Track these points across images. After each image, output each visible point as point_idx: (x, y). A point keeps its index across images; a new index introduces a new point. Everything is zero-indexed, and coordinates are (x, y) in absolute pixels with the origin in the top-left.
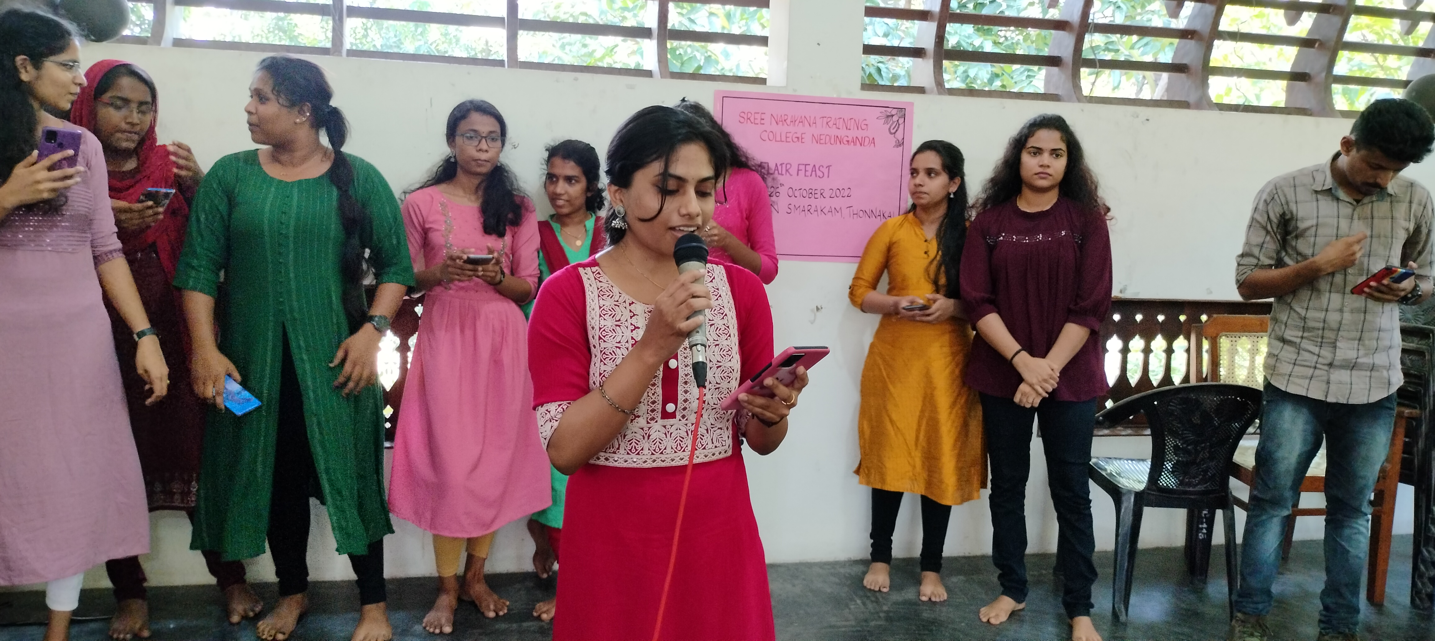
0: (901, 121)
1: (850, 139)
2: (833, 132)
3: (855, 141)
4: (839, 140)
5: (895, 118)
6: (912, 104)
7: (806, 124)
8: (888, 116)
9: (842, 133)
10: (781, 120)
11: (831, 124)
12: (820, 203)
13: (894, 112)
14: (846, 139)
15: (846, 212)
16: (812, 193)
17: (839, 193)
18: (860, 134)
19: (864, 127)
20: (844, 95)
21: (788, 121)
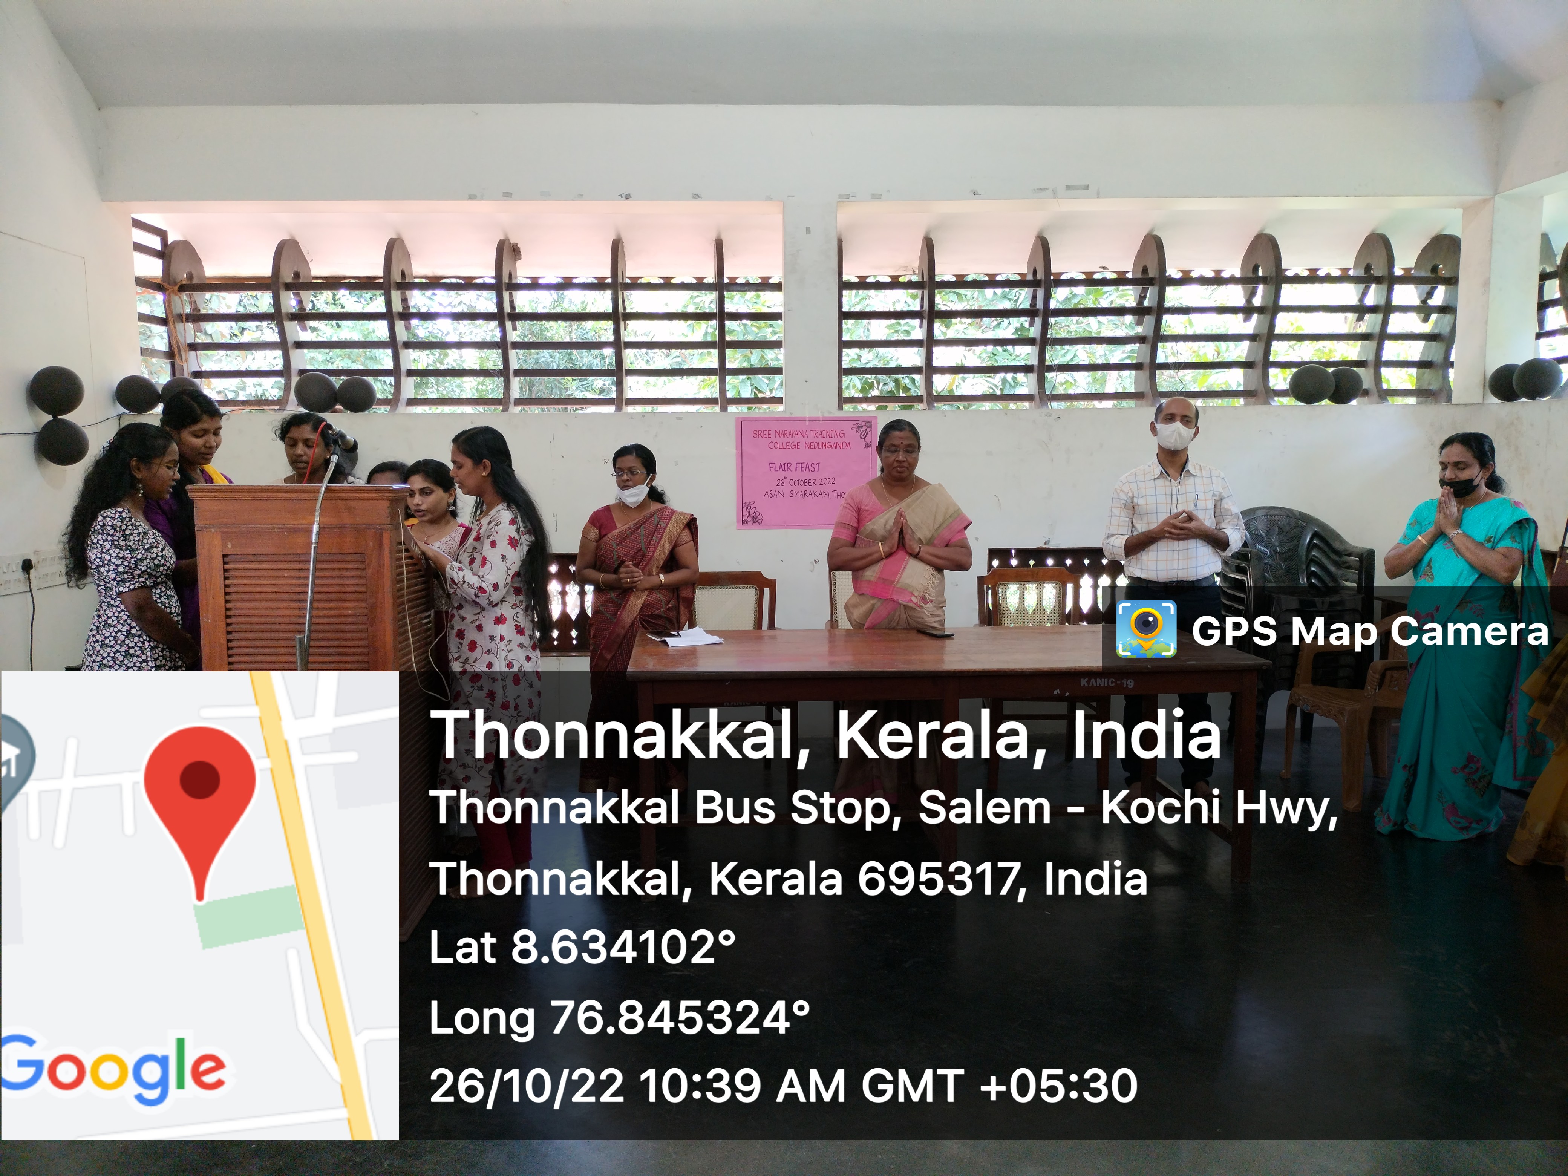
0: (869, 430)
1: (832, 444)
3: (835, 445)
4: (824, 445)
5: (864, 428)
6: (876, 417)
7: (800, 435)
8: (859, 427)
9: (826, 440)
10: (783, 434)
11: (818, 435)
12: (813, 488)
13: (863, 424)
15: (832, 494)
16: (806, 482)
17: (825, 481)
18: (840, 440)
19: (842, 435)
20: (826, 415)
21: (788, 435)
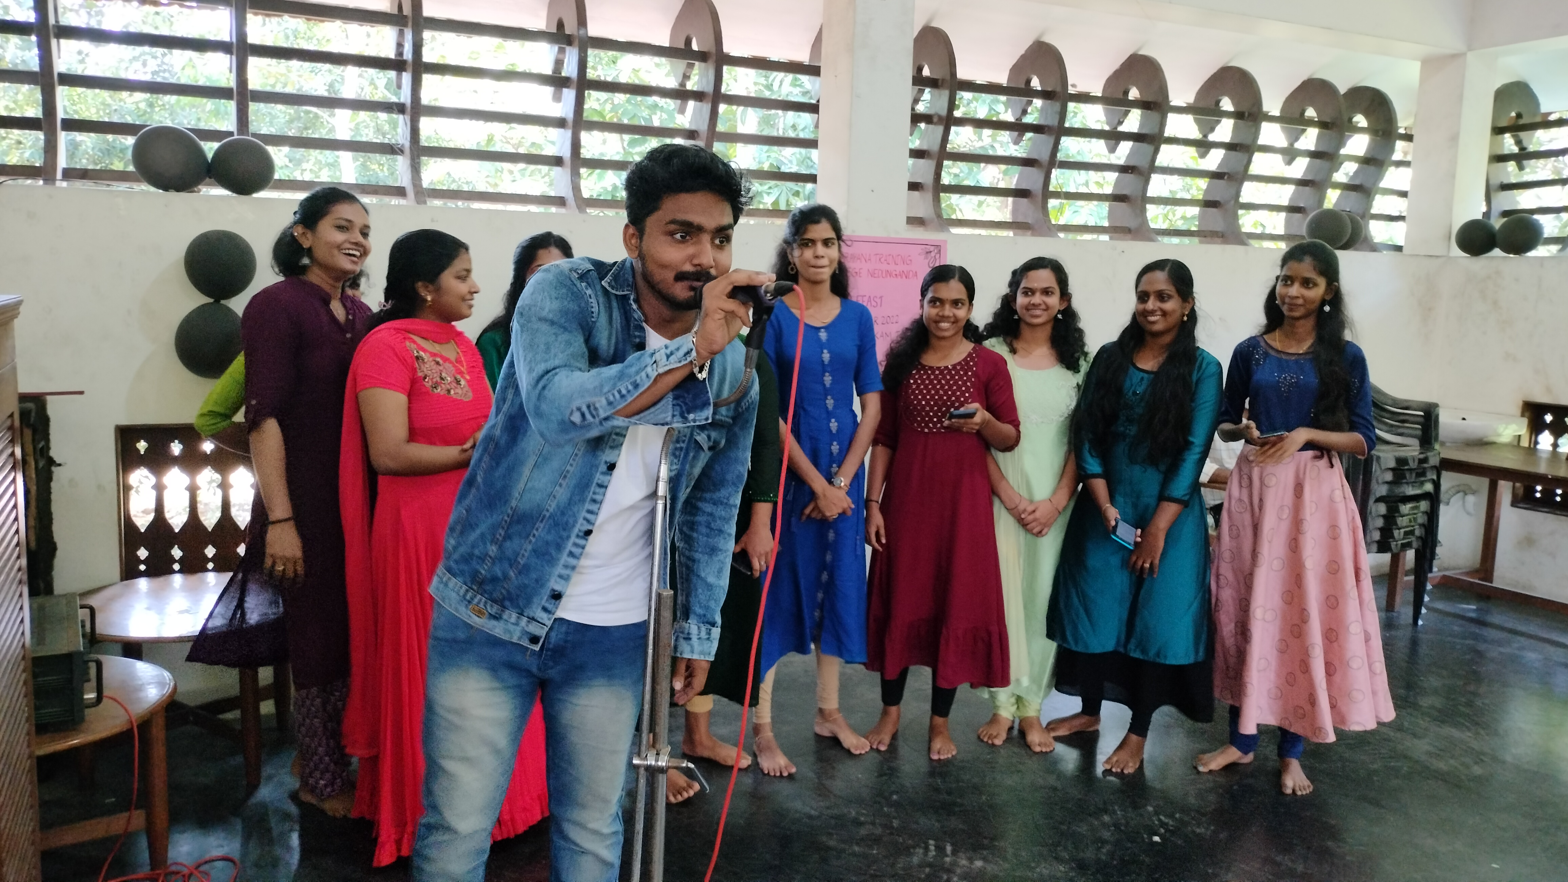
0: (937, 256)
1: (897, 273)
2: (885, 267)
3: (901, 275)
4: (889, 274)
5: (933, 254)
6: (945, 242)
7: (863, 260)
8: (927, 253)
9: (892, 267)
11: (882, 260)
13: (932, 248)
14: (894, 273)
17: (889, 320)
18: (906, 268)
19: (909, 262)
20: (893, 235)
